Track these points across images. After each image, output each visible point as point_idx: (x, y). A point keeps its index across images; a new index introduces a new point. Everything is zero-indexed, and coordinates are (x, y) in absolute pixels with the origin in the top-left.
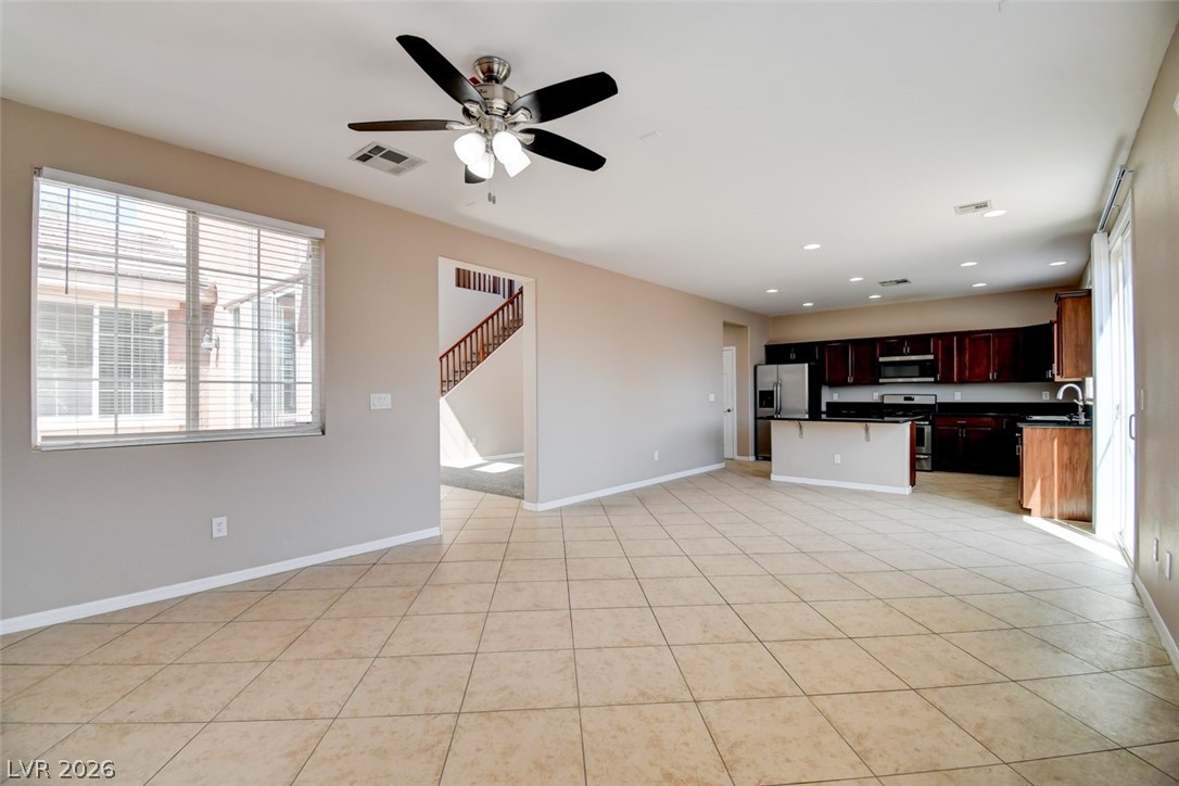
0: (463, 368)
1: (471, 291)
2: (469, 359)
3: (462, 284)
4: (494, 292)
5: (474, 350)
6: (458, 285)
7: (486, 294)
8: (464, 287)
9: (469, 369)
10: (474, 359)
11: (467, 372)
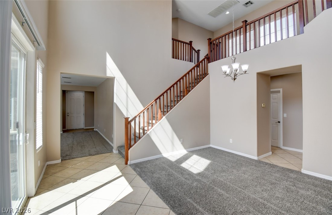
0: (176, 99)
1: (179, 61)
2: (179, 95)
3: (175, 57)
4: (190, 61)
5: (182, 90)
6: (173, 58)
7: (187, 62)
8: (176, 58)
9: (179, 99)
10: (182, 94)
11: (178, 101)
